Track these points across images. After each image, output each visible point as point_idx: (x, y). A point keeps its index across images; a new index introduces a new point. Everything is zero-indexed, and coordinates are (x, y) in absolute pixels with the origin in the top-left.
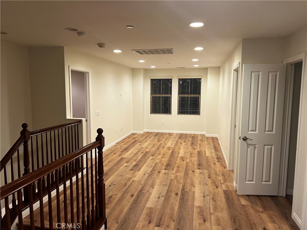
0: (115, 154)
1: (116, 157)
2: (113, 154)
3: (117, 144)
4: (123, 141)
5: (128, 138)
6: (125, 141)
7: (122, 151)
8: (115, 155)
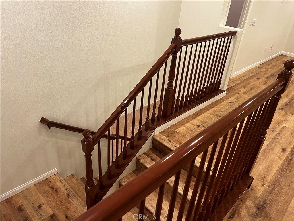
0: (258, 79)
1: (259, 84)
2: (256, 78)
3: (261, 66)
4: (268, 63)
5: (275, 60)
6: (271, 63)
7: (267, 78)
8: (259, 81)
